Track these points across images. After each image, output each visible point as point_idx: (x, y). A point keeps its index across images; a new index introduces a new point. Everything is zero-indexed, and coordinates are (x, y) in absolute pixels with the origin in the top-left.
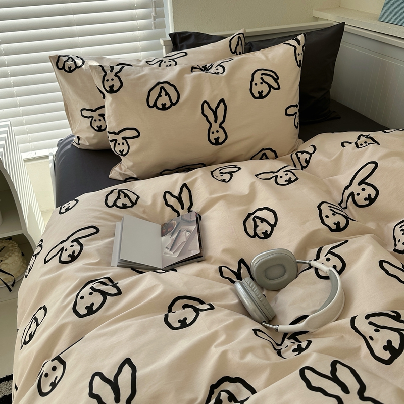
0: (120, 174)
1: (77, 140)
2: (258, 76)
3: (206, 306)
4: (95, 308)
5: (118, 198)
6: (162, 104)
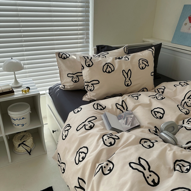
1: (63, 86)
2: (141, 61)
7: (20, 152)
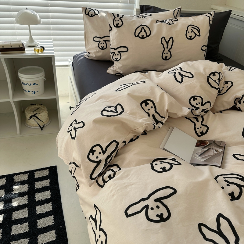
6: (142, 36)
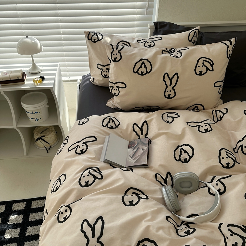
0: (112, 105)
1: (93, 79)
2: (201, 61)
3: (144, 197)
4: (89, 183)
5: (109, 122)
6: (141, 72)
7: (38, 145)
